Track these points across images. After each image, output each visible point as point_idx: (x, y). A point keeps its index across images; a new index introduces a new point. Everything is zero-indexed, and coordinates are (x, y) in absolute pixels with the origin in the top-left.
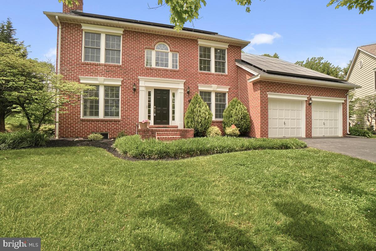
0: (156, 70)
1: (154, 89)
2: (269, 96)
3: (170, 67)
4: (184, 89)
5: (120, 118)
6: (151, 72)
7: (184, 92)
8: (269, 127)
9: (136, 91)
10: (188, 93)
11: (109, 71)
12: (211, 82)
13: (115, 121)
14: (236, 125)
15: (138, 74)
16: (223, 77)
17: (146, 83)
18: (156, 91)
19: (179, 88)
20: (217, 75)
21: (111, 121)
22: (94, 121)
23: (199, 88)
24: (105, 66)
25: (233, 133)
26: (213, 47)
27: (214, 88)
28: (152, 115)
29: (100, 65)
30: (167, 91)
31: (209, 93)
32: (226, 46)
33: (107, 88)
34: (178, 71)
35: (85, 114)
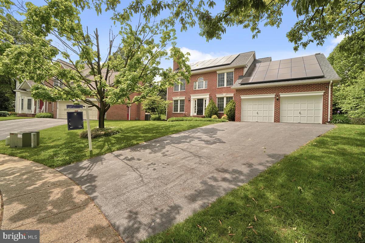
0: (198, 90)
2: (242, 98)
3: (204, 88)
4: (209, 98)
6: (196, 92)
9: (190, 101)
10: (211, 99)
11: (181, 94)
12: (223, 92)
15: (191, 94)
17: (193, 97)
18: (198, 100)
19: (207, 97)
21: (181, 114)
23: (217, 96)
24: (180, 92)
26: (226, 72)
27: (224, 95)
28: (196, 110)
29: (178, 92)
30: (202, 100)
31: (223, 98)
32: (233, 70)
33: (181, 100)
34: (207, 89)
35: (174, 111)
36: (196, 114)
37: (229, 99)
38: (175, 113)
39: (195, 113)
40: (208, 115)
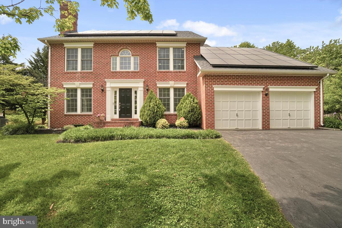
0: (119, 72)
1: (119, 89)
2: (215, 89)
3: (132, 69)
4: (144, 87)
5: (92, 113)
6: (116, 75)
7: (144, 90)
8: (215, 119)
9: (103, 91)
10: (147, 90)
11: (84, 77)
12: (169, 79)
13: (89, 115)
14: (184, 117)
15: (105, 78)
16: (181, 73)
17: (111, 84)
18: (121, 90)
19: (139, 86)
20: (174, 73)
21: (85, 115)
22: (74, 116)
23: (158, 86)
24: (81, 73)
25: (181, 125)
26: (171, 47)
27: (171, 84)
28: (118, 110)
29: (77, 73)
30: (130, 90)
31: (168, 89)
32: (184, 45)
33: (83, 90)
34: (138, 72)
35: (68, 110)
36: (117, 116)
37: (179, 91)
38: (70, 115)
39: (115, 113)
40: (150, 119)
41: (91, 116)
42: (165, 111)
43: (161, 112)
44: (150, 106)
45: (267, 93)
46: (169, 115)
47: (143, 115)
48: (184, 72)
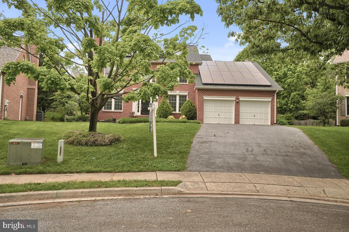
5: (122, 111)
8: (204, 116)
13: (120, 112)
14: (185, 115)
16: (185, 85)
20: (180, 85)
22: (109, 112)
25: (182, 120)
41: (122, 113)
42: (173, 111)
43: (170, 112)
44: (163, 107)
45: (237, 101)
46: (176, 114)
47: (159, 113)
48: (187, 85)
